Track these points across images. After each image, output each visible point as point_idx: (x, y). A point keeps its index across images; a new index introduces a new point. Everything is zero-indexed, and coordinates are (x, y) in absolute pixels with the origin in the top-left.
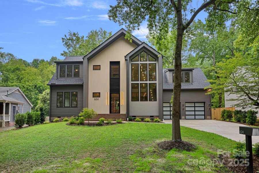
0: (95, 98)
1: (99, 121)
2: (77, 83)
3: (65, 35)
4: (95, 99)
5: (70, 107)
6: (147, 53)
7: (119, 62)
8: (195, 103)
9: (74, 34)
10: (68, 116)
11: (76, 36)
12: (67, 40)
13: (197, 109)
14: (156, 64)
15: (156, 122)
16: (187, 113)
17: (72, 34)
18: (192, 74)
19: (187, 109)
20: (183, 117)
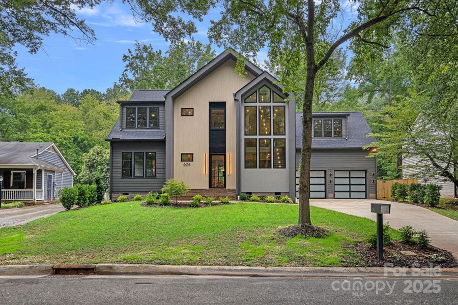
0: (186, 162)
1: (193, 199)
2: (156, 138)
3: (129, 50)
4: (184, 165)
5: (145, 177)
6: (270, 89)
7: (224, 103)
8: (350, 171)
9: (145, 48)
10: (141, 193)
11: (149, 51)
12: (132, 59)
13: (353, 181)
14: (285, 106)
15: (284, 202)
16: (337, 188)
17: (141, 48)
18: (346, 122)
19: (337, 181)
20: (330, 195)
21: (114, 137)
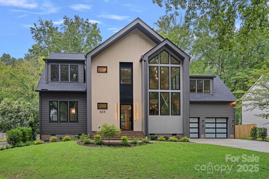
0: (101, 110)
1: (120, 140)
2: (78, 90)
3: (35, 24)
4: (100, 112)
5: (69, 121)
6: (169, 54)
7: (132, 64)
8: (216, 118)
9: (47, 23)
10: (69, 134)
11: (49, 26)
12: (38, 31)
13: (218, 126)
14: (180, 67)
15: (184, 141)
16: (207, 131)
17: (44, 23)
18: (213, 82)
19: (207, 125)
20: (202, 136)
21: (42, 88)
